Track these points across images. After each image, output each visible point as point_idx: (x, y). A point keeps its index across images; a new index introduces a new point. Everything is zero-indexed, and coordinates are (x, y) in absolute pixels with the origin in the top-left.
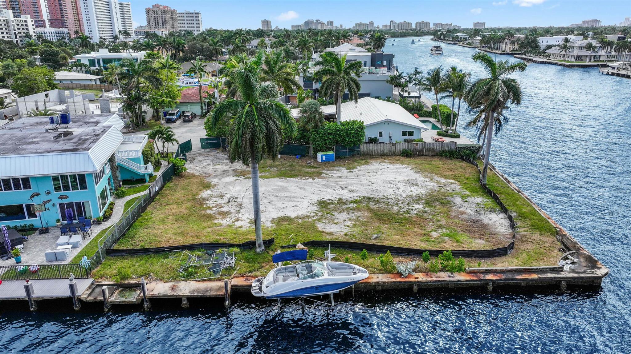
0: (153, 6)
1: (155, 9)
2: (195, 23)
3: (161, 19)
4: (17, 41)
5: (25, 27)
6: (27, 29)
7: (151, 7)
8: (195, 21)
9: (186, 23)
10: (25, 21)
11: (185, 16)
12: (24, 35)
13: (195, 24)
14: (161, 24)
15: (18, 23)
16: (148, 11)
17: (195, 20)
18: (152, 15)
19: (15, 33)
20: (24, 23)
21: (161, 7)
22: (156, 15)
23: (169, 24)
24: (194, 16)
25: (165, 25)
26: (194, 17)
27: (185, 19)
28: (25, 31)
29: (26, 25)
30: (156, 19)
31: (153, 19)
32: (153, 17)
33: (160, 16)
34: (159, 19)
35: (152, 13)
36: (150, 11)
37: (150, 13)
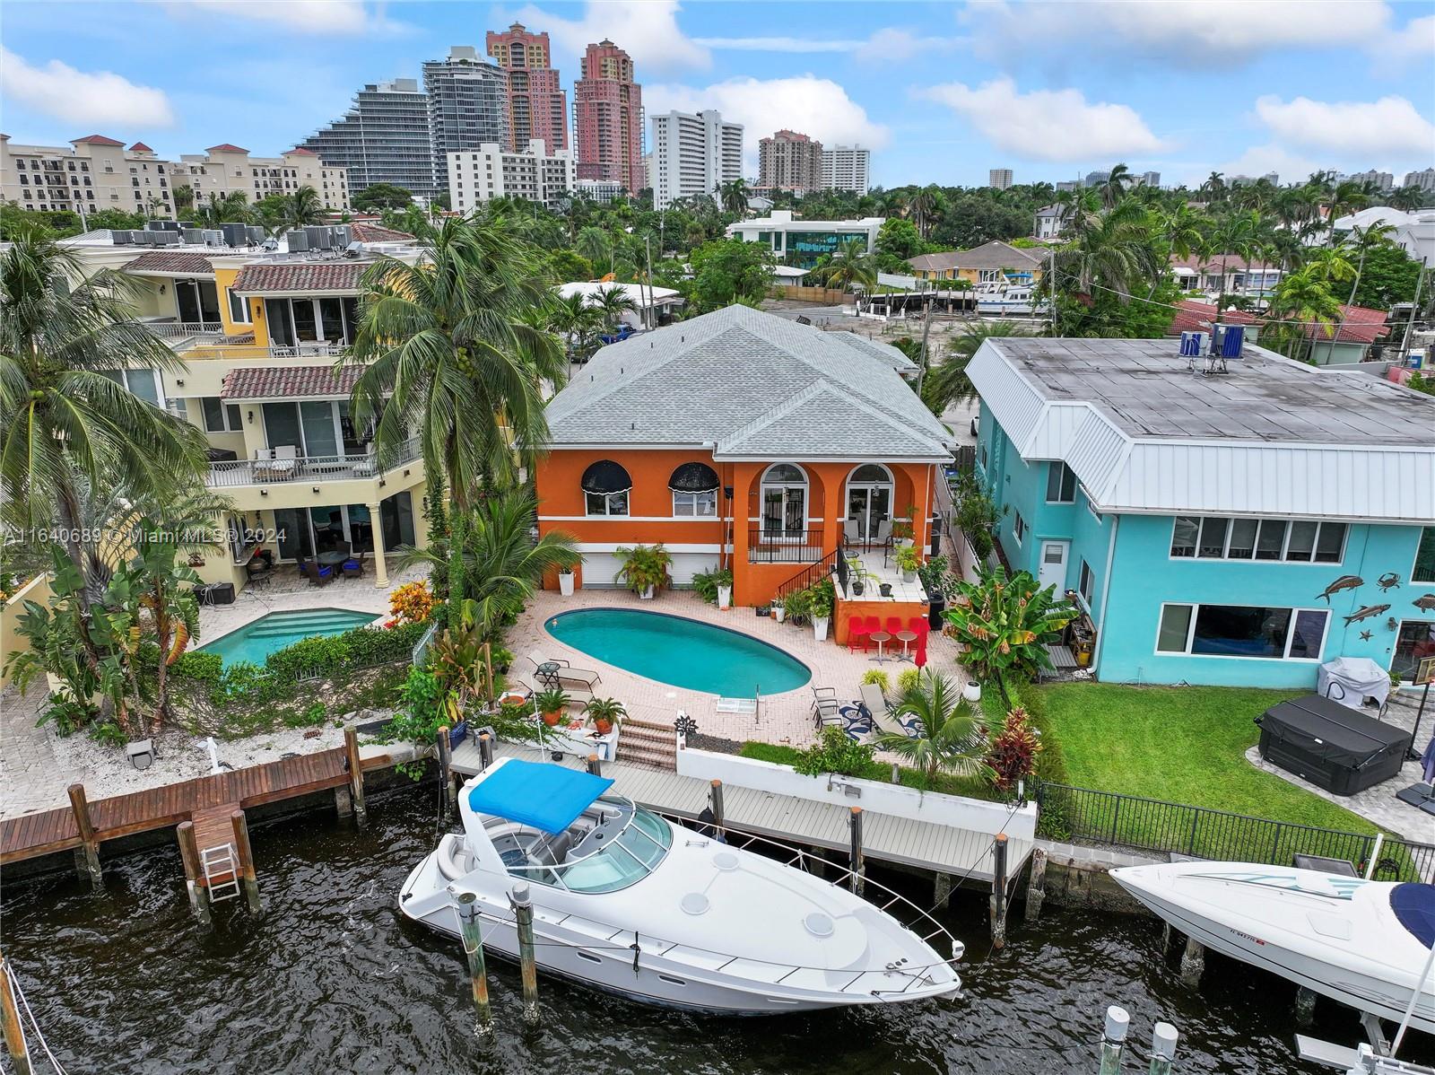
0: (777, 135)
1: (782, 141)
2: (854, 173)
3: (790, 163)
4: (545, 204)
5: (560, 175)
6: (563, 179)
7: (773, 138)
8: (854, 169)
10: (563, 163)
11: (835, 157)
12: (558, 191)
13: (854, 176)
14: (788, 175)
15: (550, 167)
16: (764, 145)
17: (855, 166)
18: (772, 154)
19: (544, 188)
20: (560, 168)
21: (794, 137)
22: (780, 154)
23: (806, 173)
24: (855, 157)
25: (796, 178)
26: (855, 160)
27: (834, 163)
28: (560, 183)
29: (563, 171)
30: (780, 163)
31: (773, 163)
32: (773, 159)
33: (788, 155)
34: (786, 163)
35: (773, 151)
36: (768, 146)
37: (768, 151)
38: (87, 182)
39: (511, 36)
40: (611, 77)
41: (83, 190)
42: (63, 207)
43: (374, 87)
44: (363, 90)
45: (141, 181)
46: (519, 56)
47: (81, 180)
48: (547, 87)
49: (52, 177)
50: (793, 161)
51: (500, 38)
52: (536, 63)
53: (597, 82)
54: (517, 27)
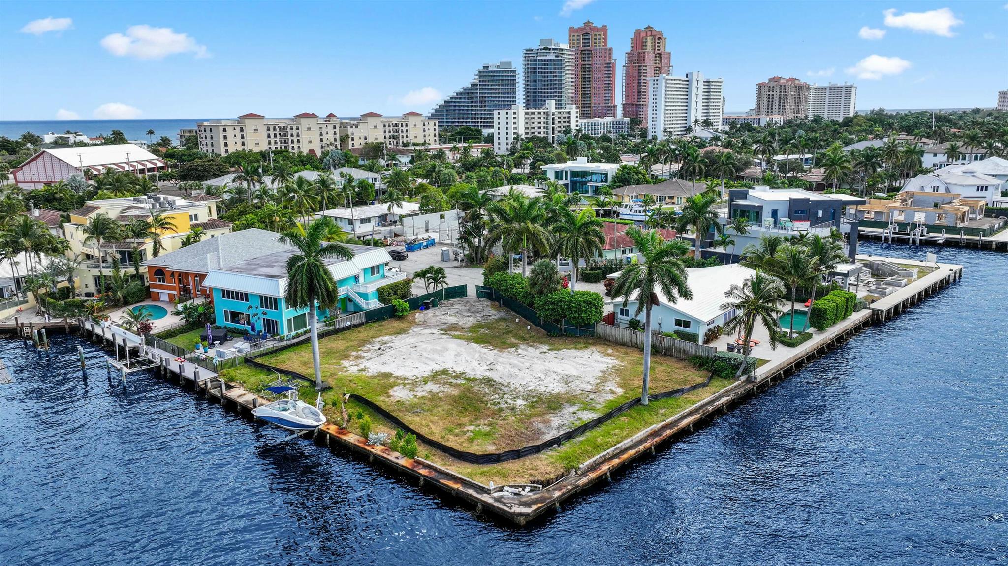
0: (770, 80)
1: (772, 84)
2: (842, 102)
3: (778, 99)
4: (553, 137)
5: (567, 120)
6: (569, 122)
7: (767, 81)
8: (843, 100)
9: (827, 102)
10: (569, 113)
11: (828, 91)
12: (564, 129)
13: (842, 104)
14: (776, 106)
15: (560, 115)
16: (760, 87)
17: (843, 98)
18: (765, 93)
19: (553, 128)
20: (567, 115)
21: (782, 81)
22: (771, 93)
23: (790, 106)
24: (844, 91)
25: (782, 109)
26: (843, 93)
27: (827, 96)
28: (567, 124)
29: (569, 117)
30: (770, 99)
31: (765, 99)
32: (765, 96)
33: (776, 94)
34: (775, 99)
35: (766, 91)
36: (763, 88)
37: (763, 90)
38: (298, 135)
39: (583, 29)
40: (649, 48)
41: (295, 139)
42: (286, 147)
43: (487, 67)
44: (481, 69)
45: (324, 133)
46: (587, 41)
47: (295, 134)
48: (603, 58)
49: (282, 134)
50: (780, 98)
51: (577, 30)
52: (597, 44)
53: (639, 53)
54: (588, 23)
